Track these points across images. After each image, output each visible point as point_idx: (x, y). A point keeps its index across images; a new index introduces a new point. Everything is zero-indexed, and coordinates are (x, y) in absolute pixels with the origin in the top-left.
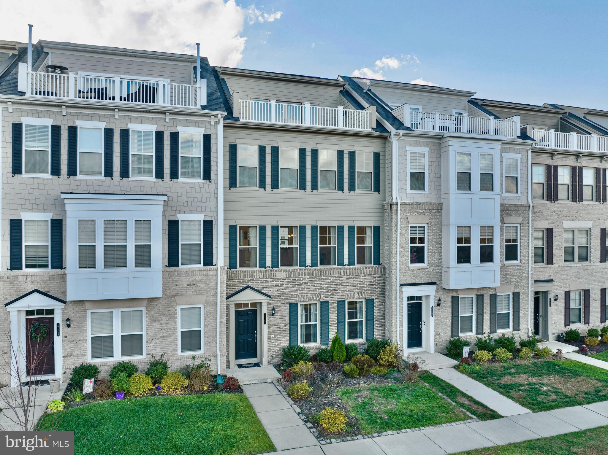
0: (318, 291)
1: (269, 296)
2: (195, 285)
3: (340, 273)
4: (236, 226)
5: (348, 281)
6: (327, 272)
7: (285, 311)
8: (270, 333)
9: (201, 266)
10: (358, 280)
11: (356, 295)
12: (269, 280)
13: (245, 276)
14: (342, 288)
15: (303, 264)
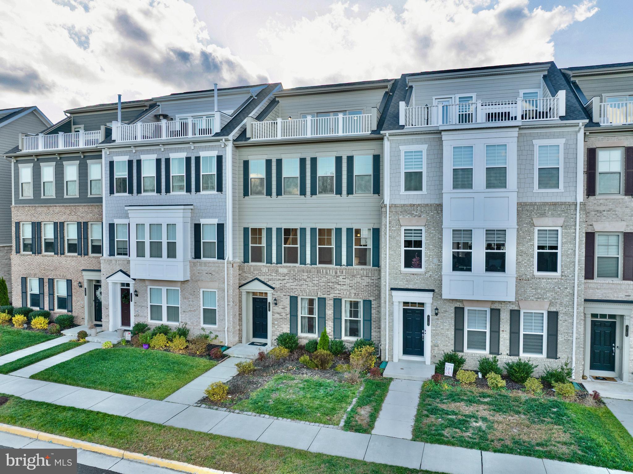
0: (316, 288)
1: (273, 288)
2: (210, 273)
3: (336, 273)
4: (248, 228)
5: (344, 280)
6: (324, 271)
7: (287, 302)
8: (274, 320)
9: (216, 259)
10: (355, 281)
11: (353, 295)
12: (273, 274)
13: (254, 270)
14: (339, 287)
15: (303, 262)
